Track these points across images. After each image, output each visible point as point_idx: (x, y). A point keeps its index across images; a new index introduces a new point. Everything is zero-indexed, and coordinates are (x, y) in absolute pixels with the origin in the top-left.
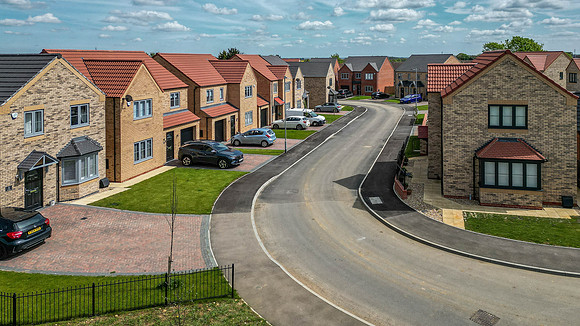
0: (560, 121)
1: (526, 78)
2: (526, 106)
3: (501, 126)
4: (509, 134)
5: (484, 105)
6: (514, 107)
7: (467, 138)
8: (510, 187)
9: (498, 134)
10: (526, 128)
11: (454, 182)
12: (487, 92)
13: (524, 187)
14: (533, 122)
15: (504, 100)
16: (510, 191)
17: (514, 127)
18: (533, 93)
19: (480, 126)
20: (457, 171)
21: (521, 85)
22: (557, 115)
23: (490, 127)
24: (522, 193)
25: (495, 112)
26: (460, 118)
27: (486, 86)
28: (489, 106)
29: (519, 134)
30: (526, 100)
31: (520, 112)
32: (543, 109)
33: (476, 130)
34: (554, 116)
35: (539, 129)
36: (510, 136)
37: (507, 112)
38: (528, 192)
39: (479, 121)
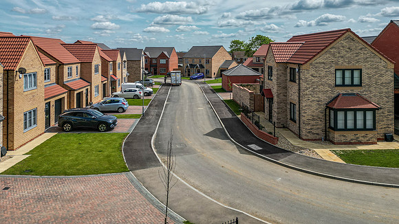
0: (384, 79)
1: (361, 49)
2: (361, 70)
3: (343, 85)
4: (349, 90)
5: (333, 70)
6: (352, 71)
7: (320, 95)
8: (355, 129)
9: (342, 91)
10: (360, 85)
11: (311, 129)
12: (334, 60)
13: (365, 129)
14: (365, 80)
15: (346, 66)
16: (355, 132)
17: (352, 85)
18: (366, 60)
19: (329, 86)
20: (313, 120)
21: (358, 54)
22: (381, 75)
23: (336, 86)
24: (363, 133)
25: (339, 74)
26: (315, 80)
27: (334, 55)
28: (336, 70)
29: (356, 90)
30: (361, 65)
31: (356, 74)
32: (372, 72)
33: (327, 88)
34: (379, 76)
35: (370, 86)
36: (350, 92)
37: (348, 74)
38: (368, 132)
39: (329, 82)
